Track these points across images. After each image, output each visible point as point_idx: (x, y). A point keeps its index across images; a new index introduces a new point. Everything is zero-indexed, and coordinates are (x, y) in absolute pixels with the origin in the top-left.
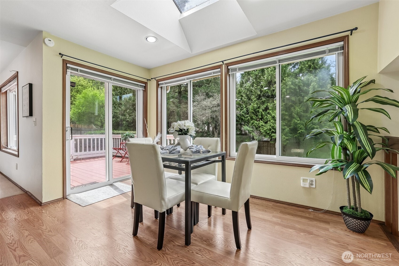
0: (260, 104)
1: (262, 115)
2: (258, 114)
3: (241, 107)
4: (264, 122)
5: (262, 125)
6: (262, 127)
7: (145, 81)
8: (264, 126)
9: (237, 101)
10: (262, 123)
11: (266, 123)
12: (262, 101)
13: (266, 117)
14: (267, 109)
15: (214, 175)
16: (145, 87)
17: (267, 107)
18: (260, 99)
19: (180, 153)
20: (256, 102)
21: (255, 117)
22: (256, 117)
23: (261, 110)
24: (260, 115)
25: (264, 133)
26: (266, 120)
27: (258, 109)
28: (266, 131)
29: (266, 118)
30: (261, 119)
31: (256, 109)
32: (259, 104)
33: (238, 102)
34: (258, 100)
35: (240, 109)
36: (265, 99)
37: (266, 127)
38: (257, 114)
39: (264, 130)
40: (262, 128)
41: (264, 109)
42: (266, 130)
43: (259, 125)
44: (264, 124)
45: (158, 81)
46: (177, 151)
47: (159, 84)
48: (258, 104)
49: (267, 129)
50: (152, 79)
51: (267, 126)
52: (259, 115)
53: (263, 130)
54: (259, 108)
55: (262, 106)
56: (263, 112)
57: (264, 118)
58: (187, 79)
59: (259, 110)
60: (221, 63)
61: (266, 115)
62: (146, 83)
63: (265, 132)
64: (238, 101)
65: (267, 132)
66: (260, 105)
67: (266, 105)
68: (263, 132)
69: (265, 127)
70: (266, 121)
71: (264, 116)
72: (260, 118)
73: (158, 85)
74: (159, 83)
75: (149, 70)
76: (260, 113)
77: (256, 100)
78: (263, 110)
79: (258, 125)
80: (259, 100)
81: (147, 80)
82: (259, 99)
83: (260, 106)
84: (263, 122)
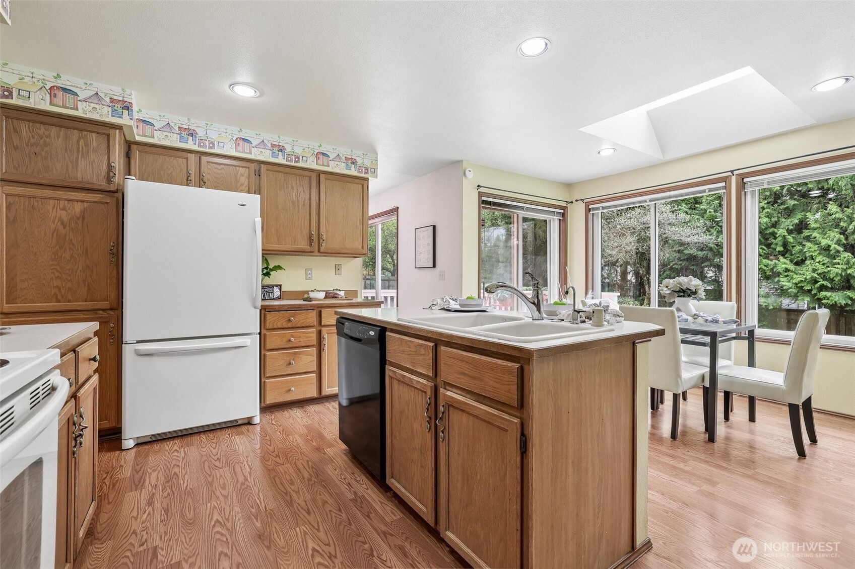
0: (779, 215)
1: (785, 244)
2: (772, 240)
3: (718, 226)
4: (791, 261)
5: (786, 268)
6: (786, 274)
7: (564, 204)
8: (792, 271)
9: (708, 212)
10: (785, 263)
11: (800, 263)
12: (787, 208)
13: (798, 248)
14: (802, 226)
15: (730, 359)
16: (564, 215)
17: (801, 222)
18: (777, 202)
19: (687, 322)
20: (766, 210)
21: (764, 250)
22: (766, 248)
23: (781, 232)
24: (780, 243)
25: (794, 290)
26: (798, 257)
27: (771, 230)
28: (799, 285)
29: (801, 251)
30: (783, 254)
31: (766, 229)
32: (775, 215)
33: (710, 215)
34: (773, 205)
35: (718, 232)
36: (796, 202)
37: (800, 274)
38: (769, 242)
39: (794, 281)
40: (786, 276)
41: (791, 227)
42: (799, 283)
43: (775, 270)
44: (791, 267)
45: (587, 205)
46: (683, 319)
47: (590, 210)
48: (772, 216)
49: (803, 280)
50: (577, 201)
51: (802, 272)
52: (777, 244)
53: (789, 281)
54: (774, 225)
55: (784, 220)
56: (789, 237)
57: (793, 252)
58: (650, 201)
59: (776, 230)
60: (730, 174)
61: (801, 244)
62: (565, 208)
63: (797, 287)
64: (710, 212)
65: (803, 287)
66: (778, 218)
67: (800, 217)
68: (791, 288)
69: (797, 274)
70: (800, 259)
71: (793, 247)
72: (779, 251)
73: (588, 210)
74: (590, 207)
75: (569, 186)
76: (780, 238)
77: (765, 206)
78: (790, 232)
79: (772, 269)
80: (776, 205)
81: (567, 202)
82: (775, 202)
83: (779, 221)
84: (788, 262)
